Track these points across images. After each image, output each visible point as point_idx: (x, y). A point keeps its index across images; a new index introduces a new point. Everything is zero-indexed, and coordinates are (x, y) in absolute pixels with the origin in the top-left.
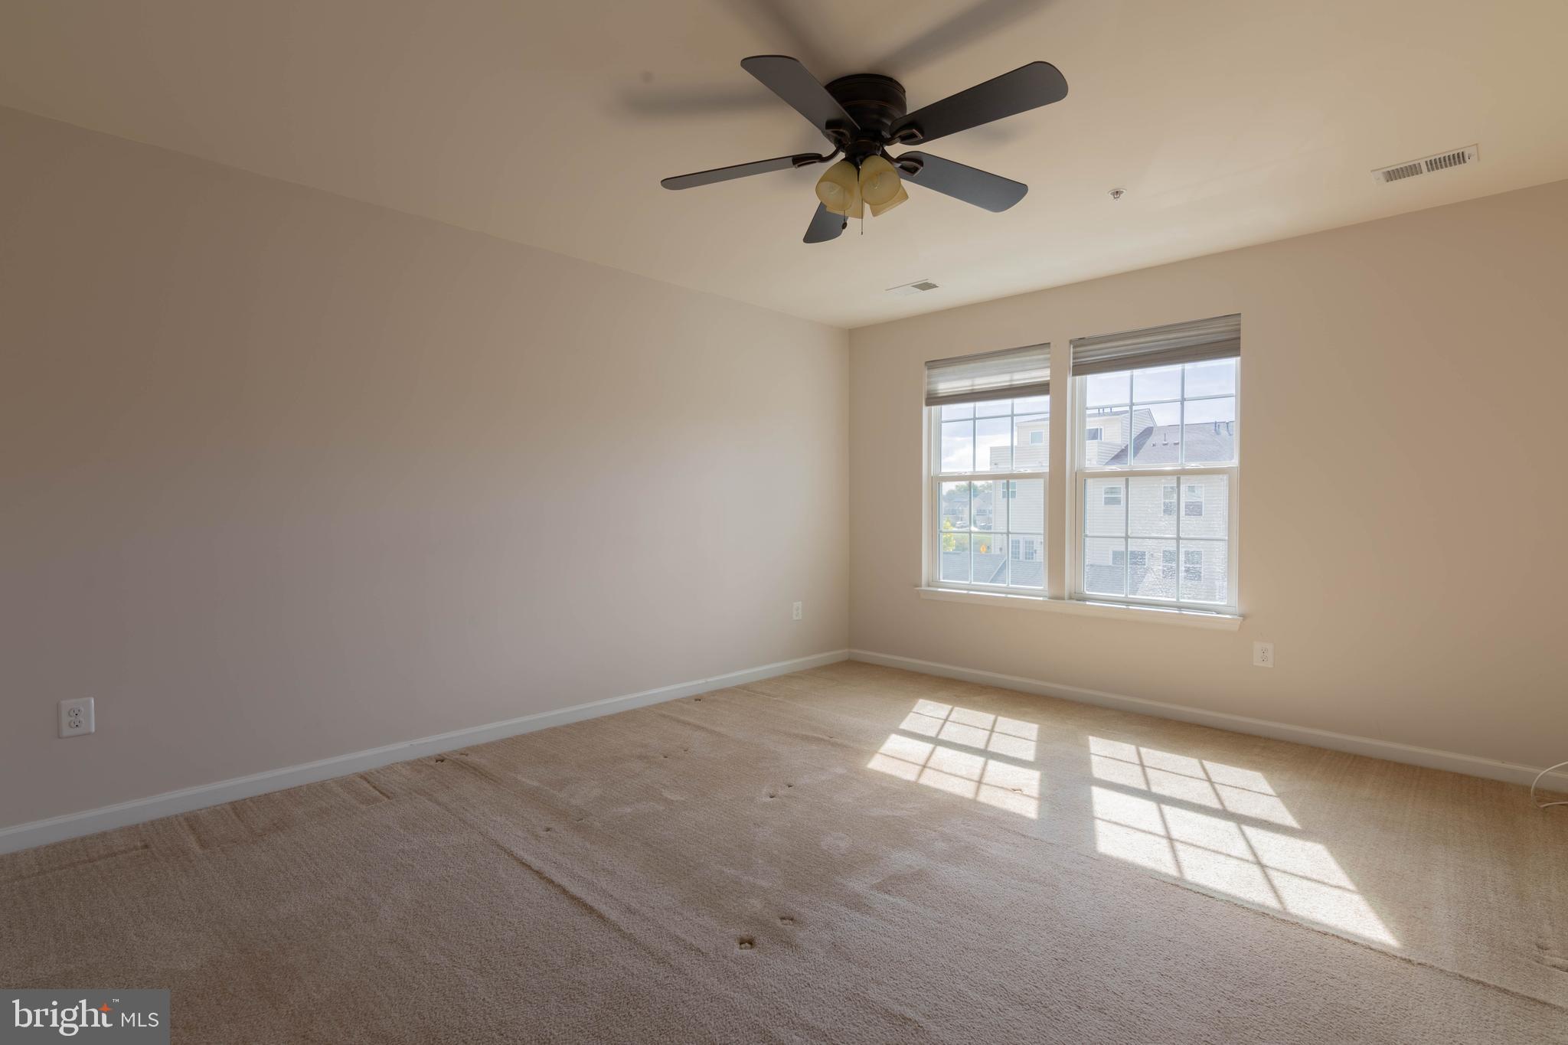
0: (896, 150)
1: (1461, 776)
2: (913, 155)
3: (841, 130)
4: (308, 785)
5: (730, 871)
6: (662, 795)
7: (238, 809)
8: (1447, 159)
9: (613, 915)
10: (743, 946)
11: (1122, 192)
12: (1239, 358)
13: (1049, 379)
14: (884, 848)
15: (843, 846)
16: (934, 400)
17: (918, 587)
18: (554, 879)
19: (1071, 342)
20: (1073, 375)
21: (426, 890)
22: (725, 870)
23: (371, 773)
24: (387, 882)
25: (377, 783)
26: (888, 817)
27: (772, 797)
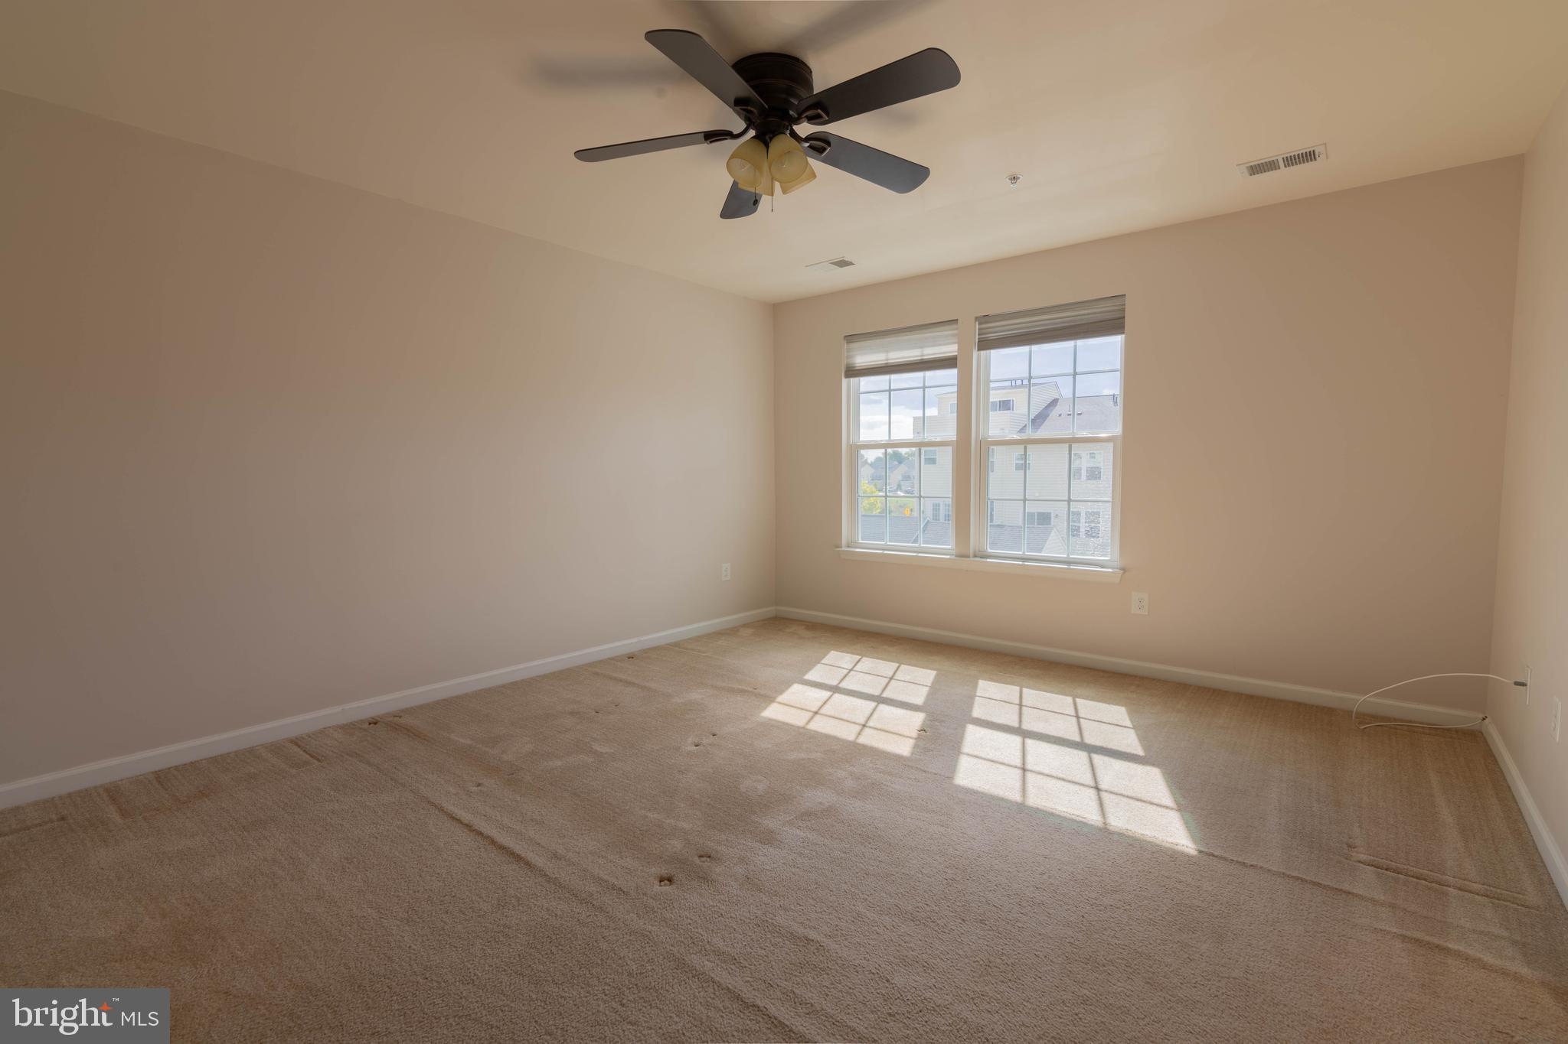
0: (804, 129)
1: (1300, 704)
2: (822, 136)
3: (749, 108)
4: (236, 752)
5: (653, 816)
6: (592, 748)
7: (162, 778)
8: (1304, 156)
9: (539, 861)
10: (663, 883)
11: (1019, 178)
12: (1123, 336)
13: (956, 354)
14: (798, 787)
15: (761, 787)
16: (852, 372)
17: (838, 547)
18: (483, 830)
19: (977, 319)
20: (979, 350)
21: (355, 848)
22: (649, 814)
23: (302, 737)
24: (315, 842)
25: (307, 747)
26: (803, 759)
27: (696, 746)
